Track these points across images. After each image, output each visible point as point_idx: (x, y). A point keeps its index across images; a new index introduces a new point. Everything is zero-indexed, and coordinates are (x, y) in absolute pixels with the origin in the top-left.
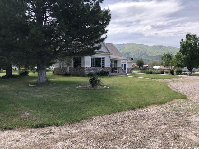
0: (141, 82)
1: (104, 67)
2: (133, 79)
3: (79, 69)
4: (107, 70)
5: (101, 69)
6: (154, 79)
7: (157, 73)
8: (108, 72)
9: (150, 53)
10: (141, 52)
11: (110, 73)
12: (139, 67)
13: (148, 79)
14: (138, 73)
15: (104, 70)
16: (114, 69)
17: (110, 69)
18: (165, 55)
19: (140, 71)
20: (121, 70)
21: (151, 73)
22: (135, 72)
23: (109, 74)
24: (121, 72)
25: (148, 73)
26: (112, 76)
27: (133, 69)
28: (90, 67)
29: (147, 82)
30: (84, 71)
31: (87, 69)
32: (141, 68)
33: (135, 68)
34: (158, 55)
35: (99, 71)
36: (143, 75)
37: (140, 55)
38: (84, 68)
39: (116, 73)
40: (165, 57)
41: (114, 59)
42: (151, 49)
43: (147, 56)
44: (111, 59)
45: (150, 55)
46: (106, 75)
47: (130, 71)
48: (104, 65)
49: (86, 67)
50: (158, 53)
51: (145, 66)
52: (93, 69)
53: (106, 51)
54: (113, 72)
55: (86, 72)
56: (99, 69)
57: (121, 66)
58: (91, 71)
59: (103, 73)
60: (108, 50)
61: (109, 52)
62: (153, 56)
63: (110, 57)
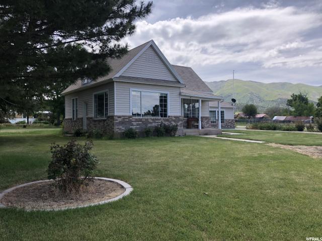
1: (166, 115)
3: (104, 121)
4: (174, 123)
5: (158, 120)
7: (288, 130)
8: (174, 129)
9: (266, 95)
10: (252, 93)
11: (181, 130)
12: (249, 118)
14: (247, 129)
15: (166, 123)
16: (191, 120)
17: (179, 120)
18: (293, 96)
19: (249, 125)
20: (207, 123)
21: (275, 129)
22: (241, 127)
23: (177, 133)
24: (208, 127)
25: (269, 128)
26: (185, 136)
27: (236, 121)
28: (130, 117)
30: (113, 124)
31: (120, 119)
32: (253, 120)
33: (239, 120)
34: (281, 99)
35: (154, 124)
36: (259, 134)
37: (250, 98)
38: (112, 117)
39: (196, 130)
40: (295, 100)
41: (191, 97)
42: (267, 89)
43: (261, 100)
44: (184, 97)
45: (267, 99)
46: (171, 136)
47: (229, 125)
48: (166, 111)
49: (119, 117)
50: (279, 94)
51: (258, 116)
52: (136, 120)
53: (171, 79)
54: (190, 128)
55: (119, 129)
56: (153, 120)
57: (207, 115)
58: (133, 125)
59: (162, 130)
60: (174, 77)
61: (179, 82)
62: (271, 100)
63: (180, 94)
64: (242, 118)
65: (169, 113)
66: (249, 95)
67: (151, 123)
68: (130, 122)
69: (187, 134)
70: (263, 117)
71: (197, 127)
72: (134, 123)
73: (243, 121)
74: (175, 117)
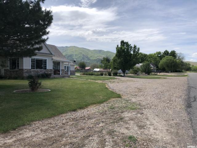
0: (83, 83)
1: (46, 69)
2: (76, 81)
3: (17, 71)
4: (49, 72)
5: (43, 71)
6: (94, 81)
7: (97, 75)
8: (50, 75)
10: (83, 55)
11: (53, 75)
12: (82, 69)
13: (89, 80)
14: (81, 75)
15: (46, 72)
16: (56, 71)
17: (52, 71)
18: (104, 58)
19: (82, 73)
20: (63, 72)
21: (92, 75)
22: (78, 74)
23: (52, 77)
24: (64, 74)
25: (90, 75)
26: (54, 78)
27: (76, 71)
28: (30, 69)
29: (88, 83)
30: (23, 73)
31: (26, 71)
32: (84, 70)
33: (77, 71)
34: (98, 59)
35: (41, 73)
36: (85, 77)
37: (83, 58)
38: (23, 70)
39: (59, 75)
40: (104, 60)
42: (92, 53)
43: (89, 59)
44: (54, 61)
45: (91, 58)
46: (48, 78)
47: (73, 73)
48: (46, 67)
49: (26, 69)
50: (98, 56)
51: (87, 68)
52: (33, 71)
53: (48, 52)
54: (56, 75)
55: (26, 75)
56: (40, 71)
57: (63, 68)
58: (31, 73)
59: (45, 75)
60: (50, 52)
61: (52, 54)
62: (94, 59)
63: (52, 59)
64: (78, 69)
65: (47, 68)
66: (82, 56)
67: (39, 72)
68: (30, 72)
69: (55, 77)
70: (89, 69)
71: (59, 74)
72: (32, 72)
73: (79, 71)
74: (50, 69)
